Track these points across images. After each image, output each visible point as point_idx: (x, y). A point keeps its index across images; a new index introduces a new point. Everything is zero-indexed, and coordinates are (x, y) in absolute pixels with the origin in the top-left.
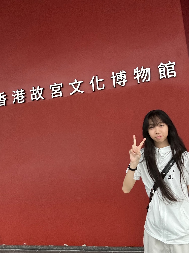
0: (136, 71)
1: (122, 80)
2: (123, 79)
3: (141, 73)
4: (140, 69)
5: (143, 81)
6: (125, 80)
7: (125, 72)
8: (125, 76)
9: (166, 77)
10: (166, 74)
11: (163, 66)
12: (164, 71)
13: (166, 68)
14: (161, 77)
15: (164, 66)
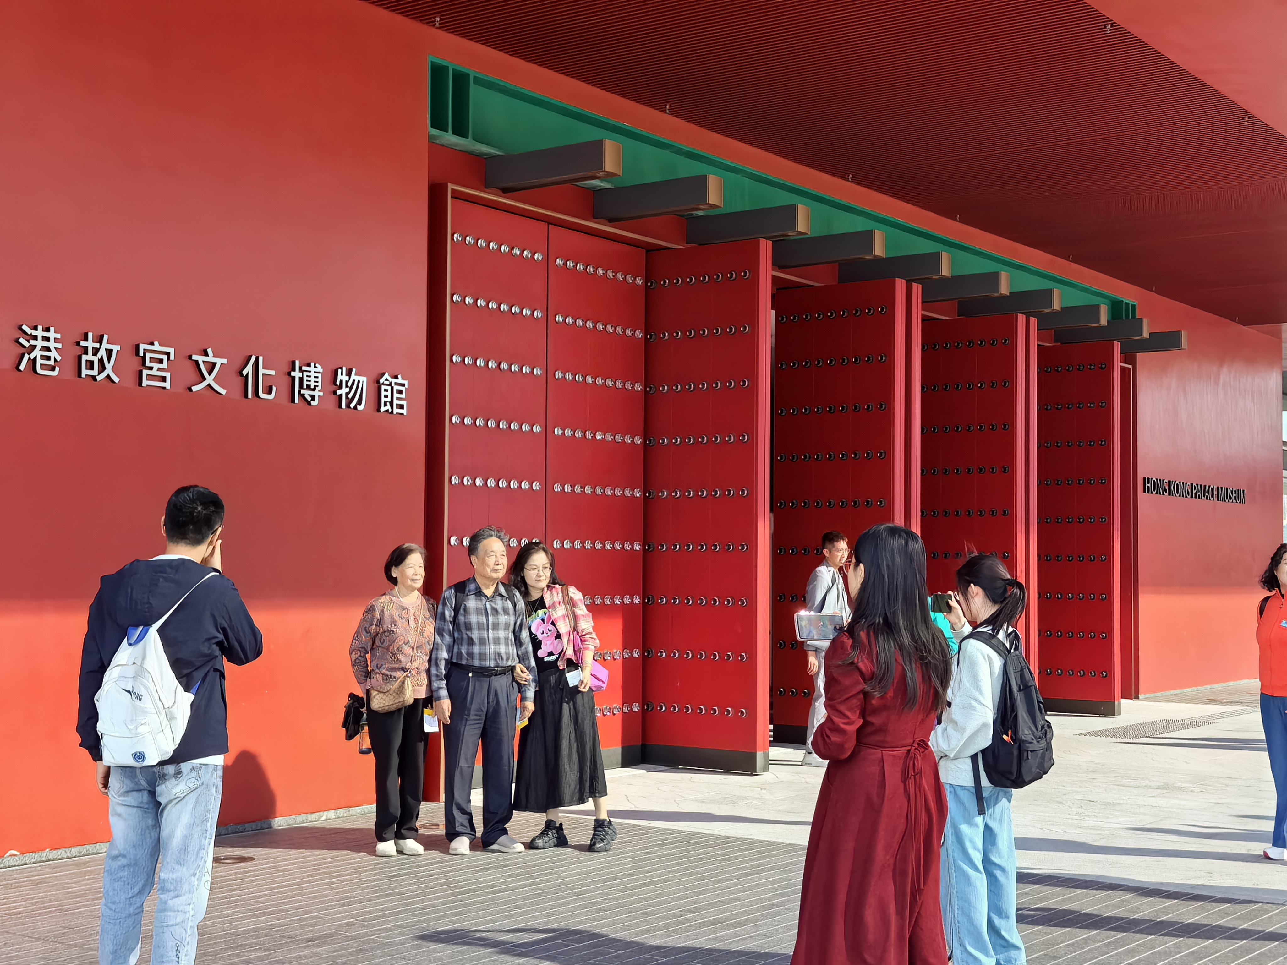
0: (342, 374)
1: (314, 390)
2: (315, 386)
3: (350, 384)
4: (349, 374)
5: (352, 405)
6: (319, 391)
7: (321, 371)
8: (319, 380)
9: (390, 410)
10: (391, 403)
11: (388, 383)
12: (389, 394)
13: (392, 388)
14: (383, 409)
15: (391, 383)
